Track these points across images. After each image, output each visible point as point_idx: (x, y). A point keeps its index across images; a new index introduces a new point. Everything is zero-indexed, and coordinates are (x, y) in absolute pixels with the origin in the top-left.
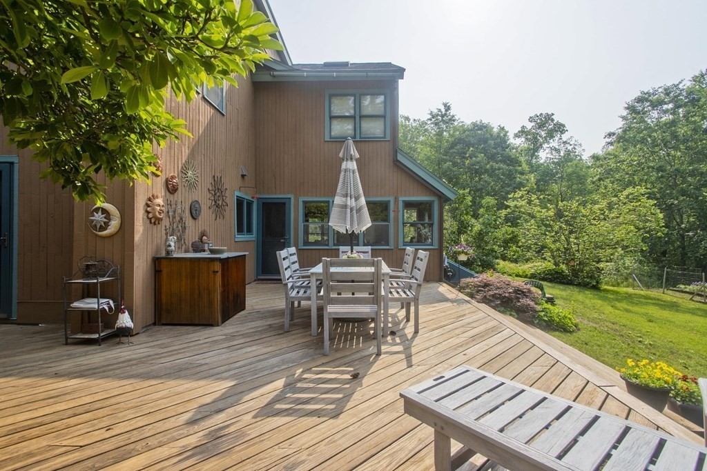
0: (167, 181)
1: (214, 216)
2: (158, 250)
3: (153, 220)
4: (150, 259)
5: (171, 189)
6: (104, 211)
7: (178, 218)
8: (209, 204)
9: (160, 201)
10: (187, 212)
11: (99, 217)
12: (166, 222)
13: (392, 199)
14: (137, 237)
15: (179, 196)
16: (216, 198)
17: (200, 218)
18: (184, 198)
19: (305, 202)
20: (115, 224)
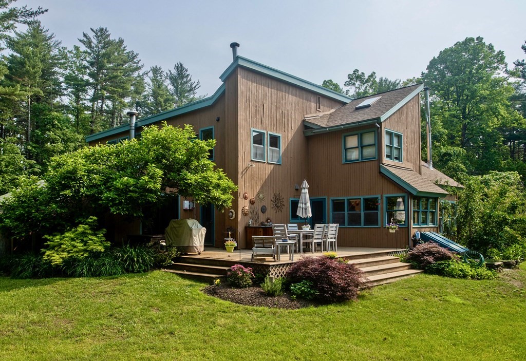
0: (250, 200)
1: (275, 211)
2: (247, 224)
3: (245, 214)
4: (244, 227)
5: (252, 203)
6: (232, 212)
7: (255, 213)
8: (272, 206)
9: (247, 208)
10: (260, 210)
11: (230, 214)
12: (250, 215)
13: (379, 196)
14: (239, 220)
15: (255, 205)
16: (276, 203)
17: (266, 213)
18: (258, 206)
19: (333, 200)
20: (234, 215)
